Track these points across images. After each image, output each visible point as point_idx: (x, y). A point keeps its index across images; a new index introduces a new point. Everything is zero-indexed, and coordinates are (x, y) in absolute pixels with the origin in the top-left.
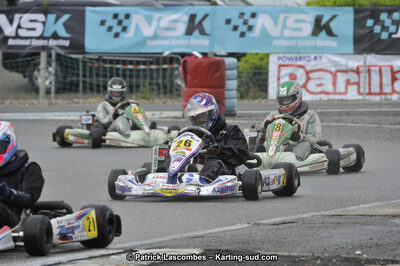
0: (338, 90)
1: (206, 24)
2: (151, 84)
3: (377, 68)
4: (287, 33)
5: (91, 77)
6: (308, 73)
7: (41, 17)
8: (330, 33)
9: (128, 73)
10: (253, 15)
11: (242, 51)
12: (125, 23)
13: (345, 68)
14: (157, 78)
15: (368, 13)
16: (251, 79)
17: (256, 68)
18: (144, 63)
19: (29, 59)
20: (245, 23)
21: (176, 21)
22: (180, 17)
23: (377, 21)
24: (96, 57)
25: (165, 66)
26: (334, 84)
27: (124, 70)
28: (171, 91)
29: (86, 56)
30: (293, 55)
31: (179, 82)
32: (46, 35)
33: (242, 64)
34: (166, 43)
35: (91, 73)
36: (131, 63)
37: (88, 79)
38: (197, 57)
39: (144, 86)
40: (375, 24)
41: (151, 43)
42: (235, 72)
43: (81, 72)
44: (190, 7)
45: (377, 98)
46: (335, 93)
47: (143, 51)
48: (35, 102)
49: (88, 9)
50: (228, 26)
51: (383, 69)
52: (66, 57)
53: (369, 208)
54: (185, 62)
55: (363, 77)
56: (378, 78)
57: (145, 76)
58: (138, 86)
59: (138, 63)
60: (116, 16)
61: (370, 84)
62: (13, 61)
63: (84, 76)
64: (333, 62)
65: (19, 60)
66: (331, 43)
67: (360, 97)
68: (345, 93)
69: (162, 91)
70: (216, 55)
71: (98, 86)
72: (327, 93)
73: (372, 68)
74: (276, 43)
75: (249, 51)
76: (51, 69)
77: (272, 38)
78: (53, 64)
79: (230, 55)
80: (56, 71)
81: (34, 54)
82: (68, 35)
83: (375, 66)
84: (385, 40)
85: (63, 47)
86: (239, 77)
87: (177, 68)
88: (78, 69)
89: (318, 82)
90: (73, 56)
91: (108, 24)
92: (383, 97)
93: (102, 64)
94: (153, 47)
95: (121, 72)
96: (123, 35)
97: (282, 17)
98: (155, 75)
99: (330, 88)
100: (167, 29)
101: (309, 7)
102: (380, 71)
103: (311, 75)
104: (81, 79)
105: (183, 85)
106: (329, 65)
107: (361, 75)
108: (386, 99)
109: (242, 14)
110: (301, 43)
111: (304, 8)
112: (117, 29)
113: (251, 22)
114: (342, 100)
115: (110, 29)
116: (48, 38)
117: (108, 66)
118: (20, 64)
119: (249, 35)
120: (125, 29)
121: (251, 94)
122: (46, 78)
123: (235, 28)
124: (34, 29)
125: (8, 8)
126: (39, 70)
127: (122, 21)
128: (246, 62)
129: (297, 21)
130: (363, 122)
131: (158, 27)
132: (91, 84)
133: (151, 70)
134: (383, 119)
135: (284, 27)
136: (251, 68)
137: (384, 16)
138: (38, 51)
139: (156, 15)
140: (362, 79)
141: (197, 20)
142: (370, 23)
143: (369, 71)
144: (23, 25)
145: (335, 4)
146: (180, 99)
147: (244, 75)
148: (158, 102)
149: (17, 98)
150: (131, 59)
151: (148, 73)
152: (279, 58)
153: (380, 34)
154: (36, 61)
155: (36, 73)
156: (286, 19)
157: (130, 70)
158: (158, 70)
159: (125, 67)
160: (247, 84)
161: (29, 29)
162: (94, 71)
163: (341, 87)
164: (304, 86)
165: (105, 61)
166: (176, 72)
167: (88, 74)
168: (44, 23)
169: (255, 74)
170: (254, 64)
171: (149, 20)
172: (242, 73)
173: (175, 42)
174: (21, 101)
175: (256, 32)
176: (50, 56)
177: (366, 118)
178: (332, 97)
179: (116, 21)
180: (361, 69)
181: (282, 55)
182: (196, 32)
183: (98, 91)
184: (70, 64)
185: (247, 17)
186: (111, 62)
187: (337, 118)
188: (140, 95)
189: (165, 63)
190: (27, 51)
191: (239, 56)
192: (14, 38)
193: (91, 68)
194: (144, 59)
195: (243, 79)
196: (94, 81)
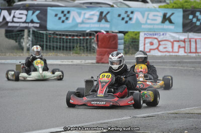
0: (174, 51)
1: (108, 17)
2: (80, 46)
3: (194, 40)
4: (149, 21)
5: (50, 42)
6: (159, 42)
7: (25, 12)
8: (171, 22)
9: (68, 41)
10: (132, 13)
11: (126, 30)
12: (67, 15)
13: (178, 40)
14: (83, 44)
15: (190, 12)
16: (130, 44)
17: (133, 39)
18: (77, 36)
19: (19, 33)
20: (128, 16)
21: (93, 15)
22: (95, 13)
23: (194, 16)
24: (53, 32)
25: (87, 37)
26: (173, 47)
27: (67, 39)
28: (90, 50)
29: (48, 32)
30: (151, 33)
31: (94, 45)
32: (28, 21)
33: (126, 36)
34: (88, 26)
35: (50, 40)
36: (70, 35)
37: (48, 44)
38: (103, 33)
39: (77, 47)
40: (193, 18)
41: (80, 26)
42: (123, 41)
43: (45, 40)
44: (100, 8)
45: (194, 55)
46: (173, 52)
47: (76, 29)
48: (22, 54)
49: (49, 8)
50: (119, 18)
51: (197, 40)
52: (37, 32)
53: (191, 110)
54: (97, 35)
55: (187, 44)
56: (195, 45)
57: (77, 42)
58: (74, 47)
59: (74, 36)
60: (63, 12)
61: (190, 48)
62: (10, 34)
63: (46, 42)
64: (172, 36)
65: (14, 33)
66: (171, 27)
67: (186, 54)
68: (178, 52)
69: (85, 50)
70: (113, 32)
71: (53, 47)
72: (169, 52)
73: (191, 40)
74: (143, 26)
75: (129, 30)
76: (30, 38)
77: (141, 24)
78: (31, 36)
79: (120, 32)
80: (32, 39)
81: (21, 31)
82: (39, 21)
83: (193, 39)
84: (198, 26)
85: (36, 27)
86: (125, 43)
87: (93, 39)
88: (43, 38)
89: (164, 46)
90: (41, 32)
91: (59, 16)
92: (197, 54)
93: (55, 36)
94: (81, 28)
95: (65, 40)
96: (67, 22)
97: (146, 13)
98: (82, 42)
99: (170, 50)
100: (89, 19)
101: (160, 9)
102: (196, 41)
103: (161, 43)
104: (45, 43)
105: (96, 47)
106: (170, 38)
107: (186, 43)
108: (199, 56)
109: (126, 12)
110: (156, 27)
111: (157, 9)
112: (63, 18)
113: (131, 16)
114: (176, 56)
115: (60, 18)
116: (28, 23)
117: (58, 37)
118: (14, 36)
119: (130, 22)
120: (67, 19)
121: (131, 52)
122: (27, 43)
123: (123, 19)
124: (21, 18)
125: (8, 7)
126: (23, 39)
127: (66, 15)
128: (128, 36)
129: (154, 16)
130: (187, 67)
131: (84, 18)
132: (50, 46)
133: (80, 39)
134: (197, 65)
135: (148, 18)
136: (130, 39)
137: (198, 14)
138: (23, 29)
139: (83, 12)
140: (186, 45)
141: (104, 15)
142: (191, 17)
143: (190, 41)
144: (16, 16)
145: (173, 7)
146: (95, 54)
147: (127, 42)
148: (83, 55)
149: (12, 53)
150: (70, 34)
151: (79, 41)
152: (145, 34)
153: (196, 23)
154: (22, 34)
155: (22, 40)
156: (148, 14)
157: (70, 39)
158: (83, 39)
159: (67, 38)
160: (128, 47)
161: (19, 18)
162: (51, 40)
163: (176, 49)
164: (157, 48)
165: (57, 35)
166: (93, 41)
167: (48, 41)
168: (26, 15)
169: (132, 42)
170: (132, 37)
171: (80, 14)
172: (126, 41)
173: (92, 26)
174: (14, 54)
175: (133, 21)
176: (29, 32)
177: (188, 65)
178: (171, 54)
179: (63, 15)
180: (186, 40)
181: (146, 33)
182: (103, 21)
183: (53, 50)
184: (39, 36)
185: (129, 13)
186: (60, 35)
187: (174, 65)
188: (74, 52)
189: (87, 36)
190: (18, 29)
191: (124, 33)
192: (11, 22)
193: (50, 38)
194: (76, 34)
195: (127, 44)
196: (51, 44)
